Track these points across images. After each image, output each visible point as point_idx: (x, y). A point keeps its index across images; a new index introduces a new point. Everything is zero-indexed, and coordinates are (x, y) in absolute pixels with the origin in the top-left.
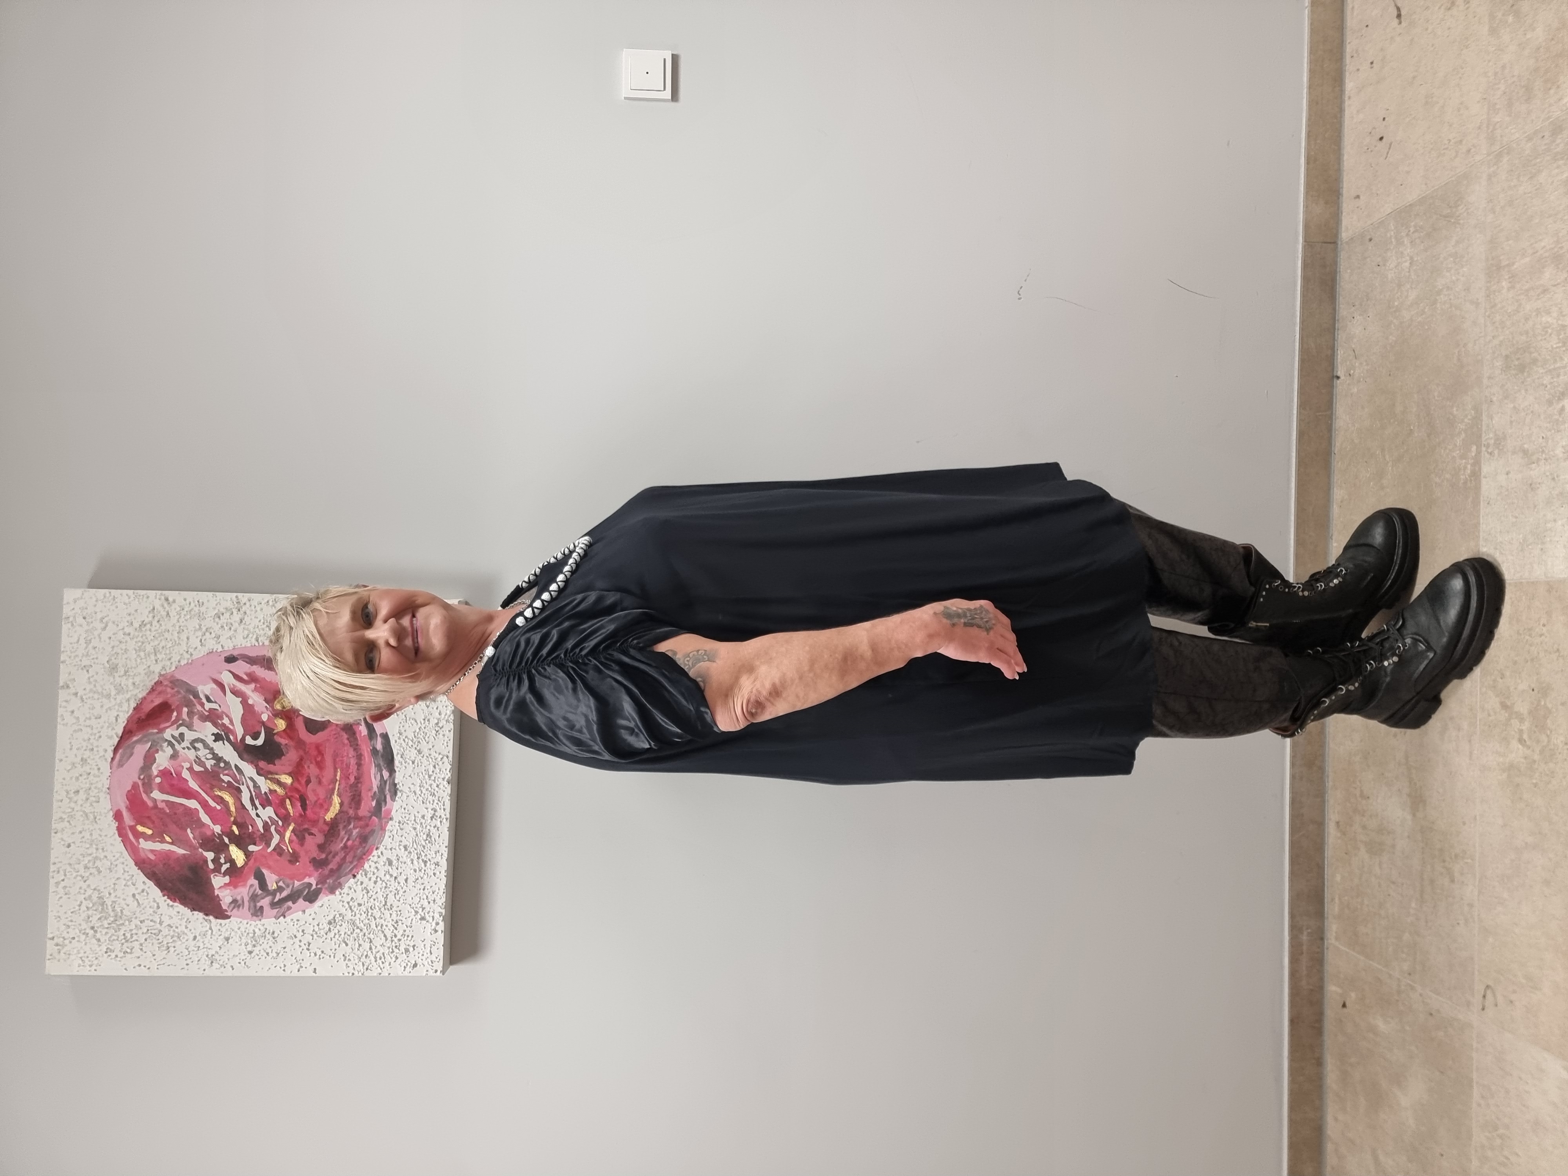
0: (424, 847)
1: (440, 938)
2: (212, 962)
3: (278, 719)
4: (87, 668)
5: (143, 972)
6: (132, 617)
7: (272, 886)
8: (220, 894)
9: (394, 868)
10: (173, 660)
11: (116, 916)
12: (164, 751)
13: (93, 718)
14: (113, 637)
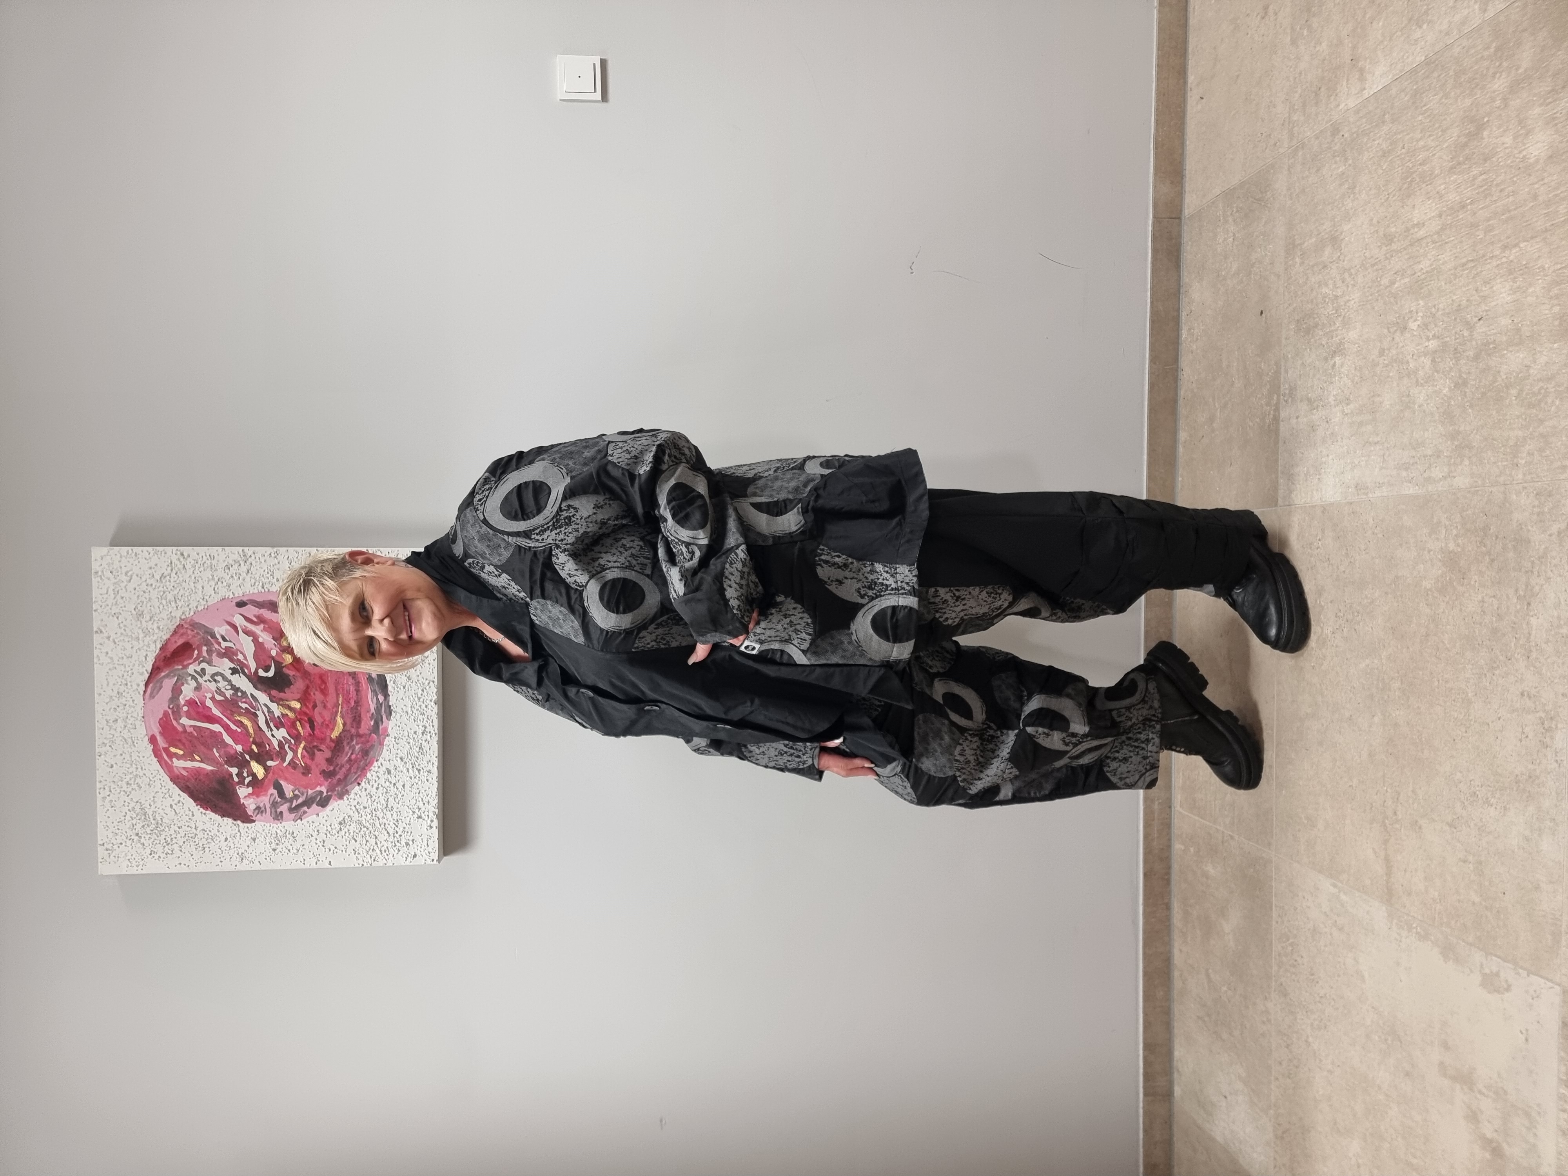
0: (417, 758)
1: (435, 832)
2: (242, 859)
3: (285, 654)
4: (117, 615)
5: (183, 869)
6: (153, 570)
7: (289, 794)
8: (245, 803)
9: (393, 776)
10: (191, 606)
11: (157, 824)
12: (187, 683)
13: (125, 657)
14: (137, 589)
